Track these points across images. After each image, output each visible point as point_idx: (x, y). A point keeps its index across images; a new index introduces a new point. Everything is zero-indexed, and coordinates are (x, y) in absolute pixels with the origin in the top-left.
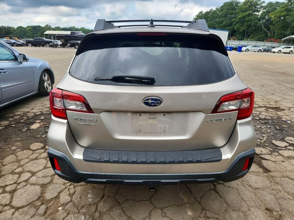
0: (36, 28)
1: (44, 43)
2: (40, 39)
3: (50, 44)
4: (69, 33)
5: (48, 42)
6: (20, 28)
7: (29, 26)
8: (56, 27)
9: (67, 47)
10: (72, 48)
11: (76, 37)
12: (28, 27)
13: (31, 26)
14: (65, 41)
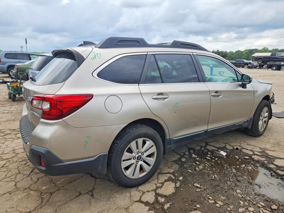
0: (252, 51)
1: (243, 64)
2: (241, 61)
3: (249, 65)
4: (269, 54)
5: (247, 64)
6: (238, 51)
7: (247, 50)
8: (273, 49)
9: (264, 68)
10: (269, 69)
11: (277, 58)
12: (245, 50)
13: (248, 49)
14: (263, 62)
